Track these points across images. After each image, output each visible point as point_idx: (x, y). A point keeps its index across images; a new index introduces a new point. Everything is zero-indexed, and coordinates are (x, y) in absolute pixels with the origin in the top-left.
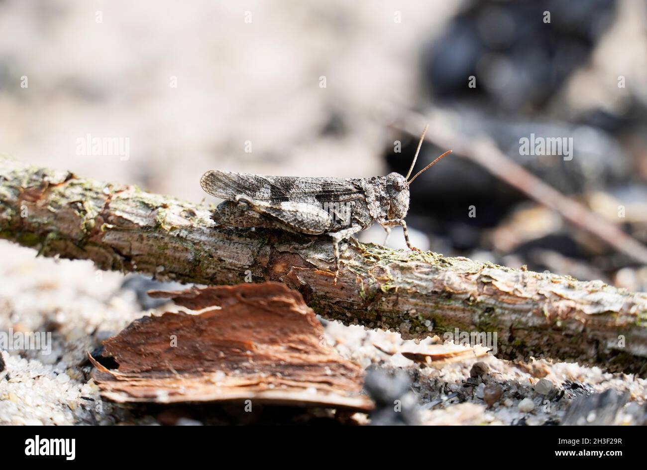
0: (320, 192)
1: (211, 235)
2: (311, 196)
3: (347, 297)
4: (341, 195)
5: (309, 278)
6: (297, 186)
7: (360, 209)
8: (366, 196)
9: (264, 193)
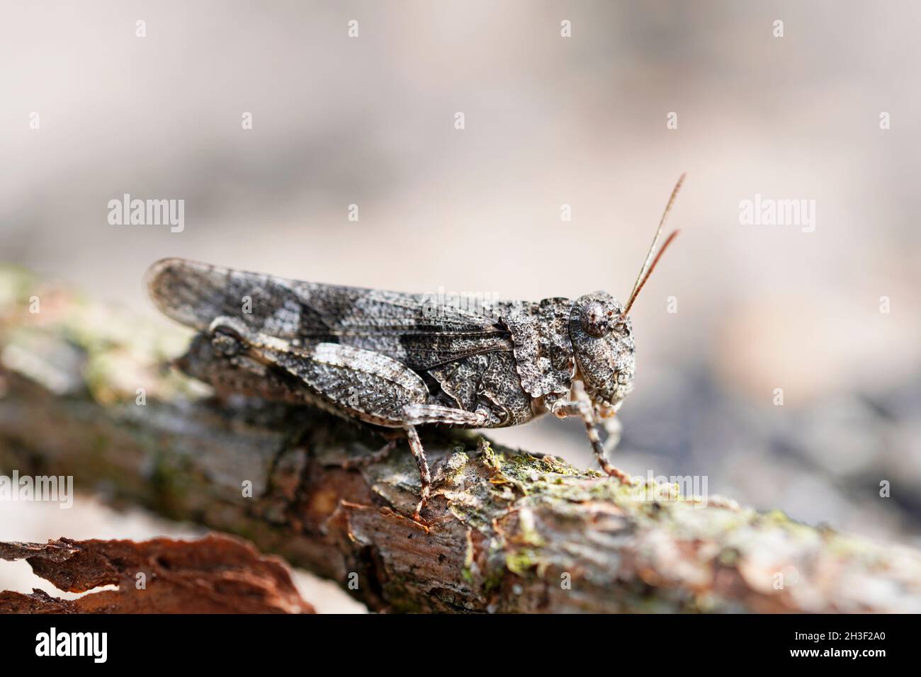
2: (388, 336)
5: (377, 529)
6: (361, 310)
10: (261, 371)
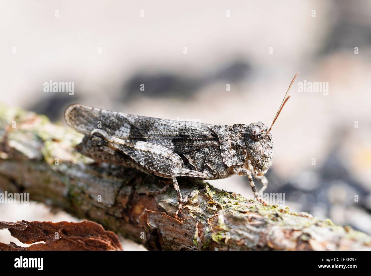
0: (177, 135)
1: (86, 172)
2: (167, 139)
3: (190, 244)
4: (196, 140)
5: (159, 222)
6: (156, 128)
7: (214, 156)
8: (220, 144)
9: (123, 132)
10: (113, 153)
